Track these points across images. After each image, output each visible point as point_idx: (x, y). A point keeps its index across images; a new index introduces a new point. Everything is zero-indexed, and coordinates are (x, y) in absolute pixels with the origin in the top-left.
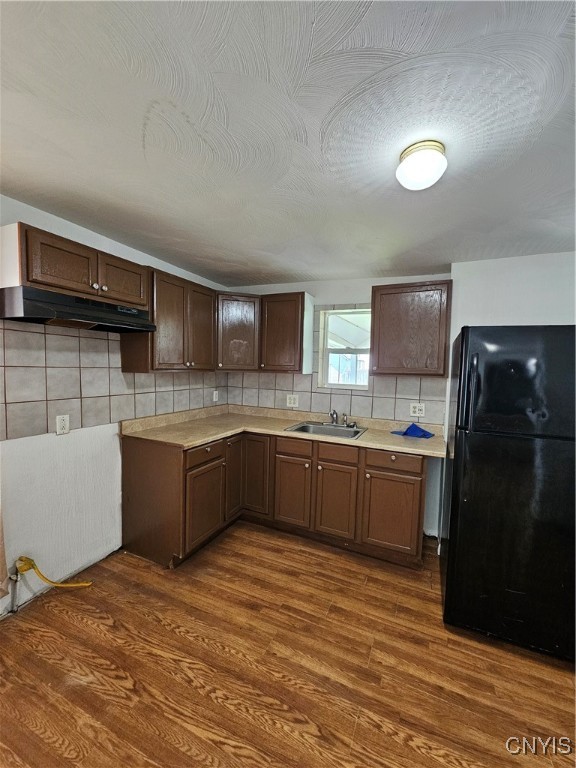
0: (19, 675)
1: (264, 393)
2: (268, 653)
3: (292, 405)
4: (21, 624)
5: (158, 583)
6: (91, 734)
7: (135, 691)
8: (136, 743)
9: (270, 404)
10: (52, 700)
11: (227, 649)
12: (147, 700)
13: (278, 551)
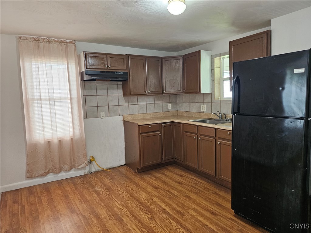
0: (86, 185)
1: (192, 104)
2: (151, 199)
3: (203, 110)
4: (91, 176)
5: (130, 175)
6: (95, 198)
7: (109, 195)
8: (103, 203)
9: (194, 110)
10: (90, 191)
11: (139, 194)
12: (110, 197)
13: (181, 176)
